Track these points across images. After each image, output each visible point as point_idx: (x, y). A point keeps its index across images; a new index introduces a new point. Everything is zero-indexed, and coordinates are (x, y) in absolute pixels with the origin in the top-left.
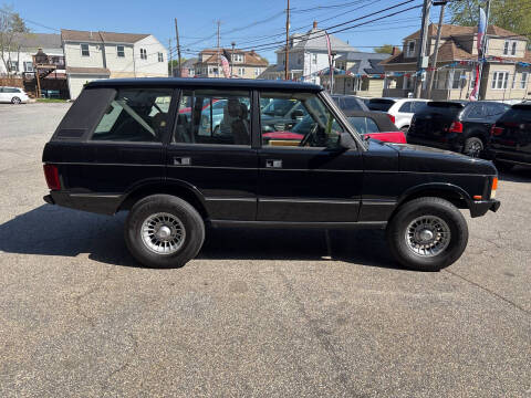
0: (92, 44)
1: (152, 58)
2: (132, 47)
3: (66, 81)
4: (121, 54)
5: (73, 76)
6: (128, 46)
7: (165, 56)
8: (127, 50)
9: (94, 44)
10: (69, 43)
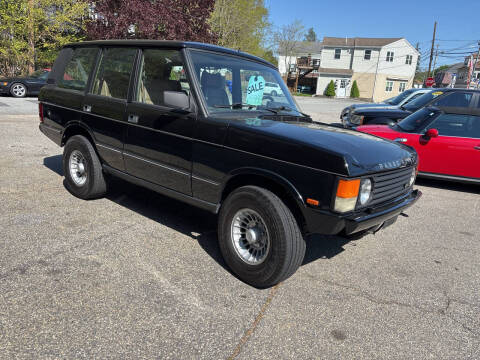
0: (344, 49)
1: (399, 60)
2: (379, 50)
3: (316, 79)
4: (367, 57)
5: (322, 75)
6: (375, 49)
7: (415, 60)
8: (374, 54)
9: (346, 49)
10: (326, 48)
